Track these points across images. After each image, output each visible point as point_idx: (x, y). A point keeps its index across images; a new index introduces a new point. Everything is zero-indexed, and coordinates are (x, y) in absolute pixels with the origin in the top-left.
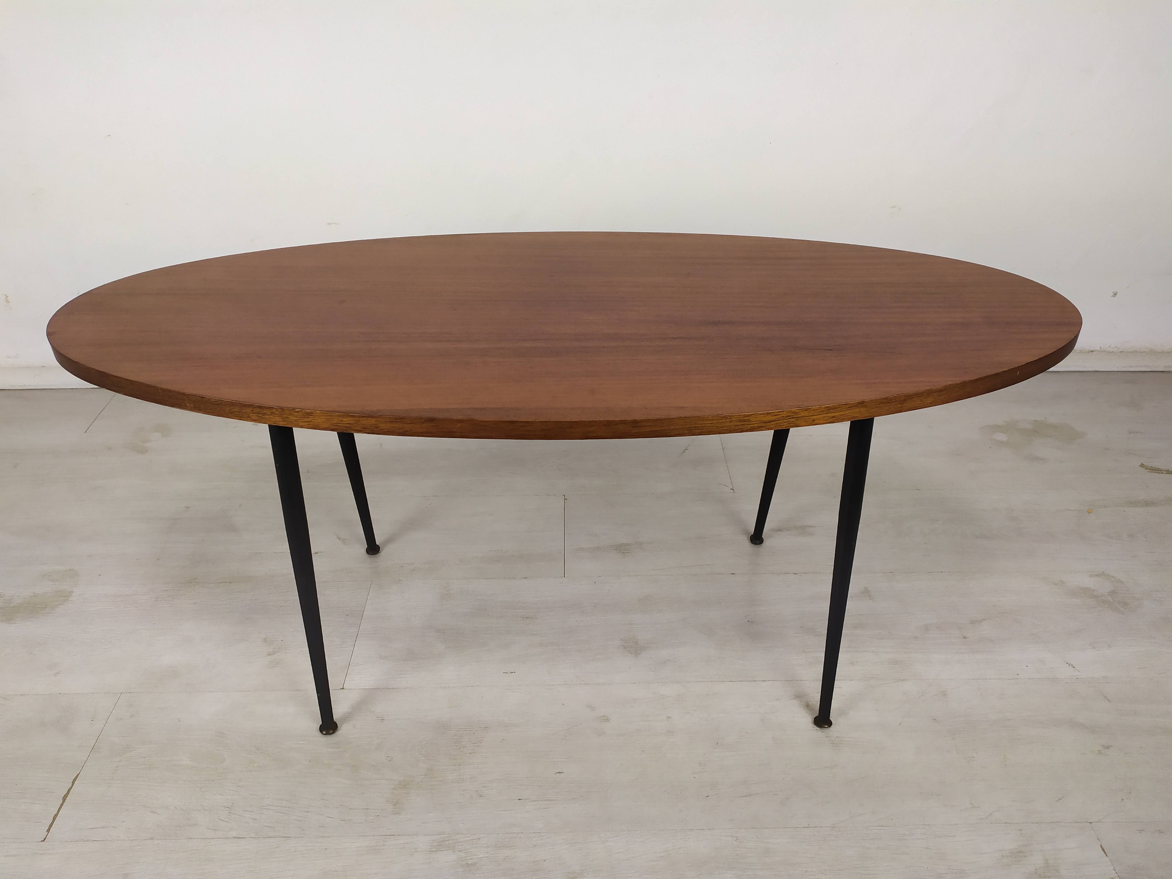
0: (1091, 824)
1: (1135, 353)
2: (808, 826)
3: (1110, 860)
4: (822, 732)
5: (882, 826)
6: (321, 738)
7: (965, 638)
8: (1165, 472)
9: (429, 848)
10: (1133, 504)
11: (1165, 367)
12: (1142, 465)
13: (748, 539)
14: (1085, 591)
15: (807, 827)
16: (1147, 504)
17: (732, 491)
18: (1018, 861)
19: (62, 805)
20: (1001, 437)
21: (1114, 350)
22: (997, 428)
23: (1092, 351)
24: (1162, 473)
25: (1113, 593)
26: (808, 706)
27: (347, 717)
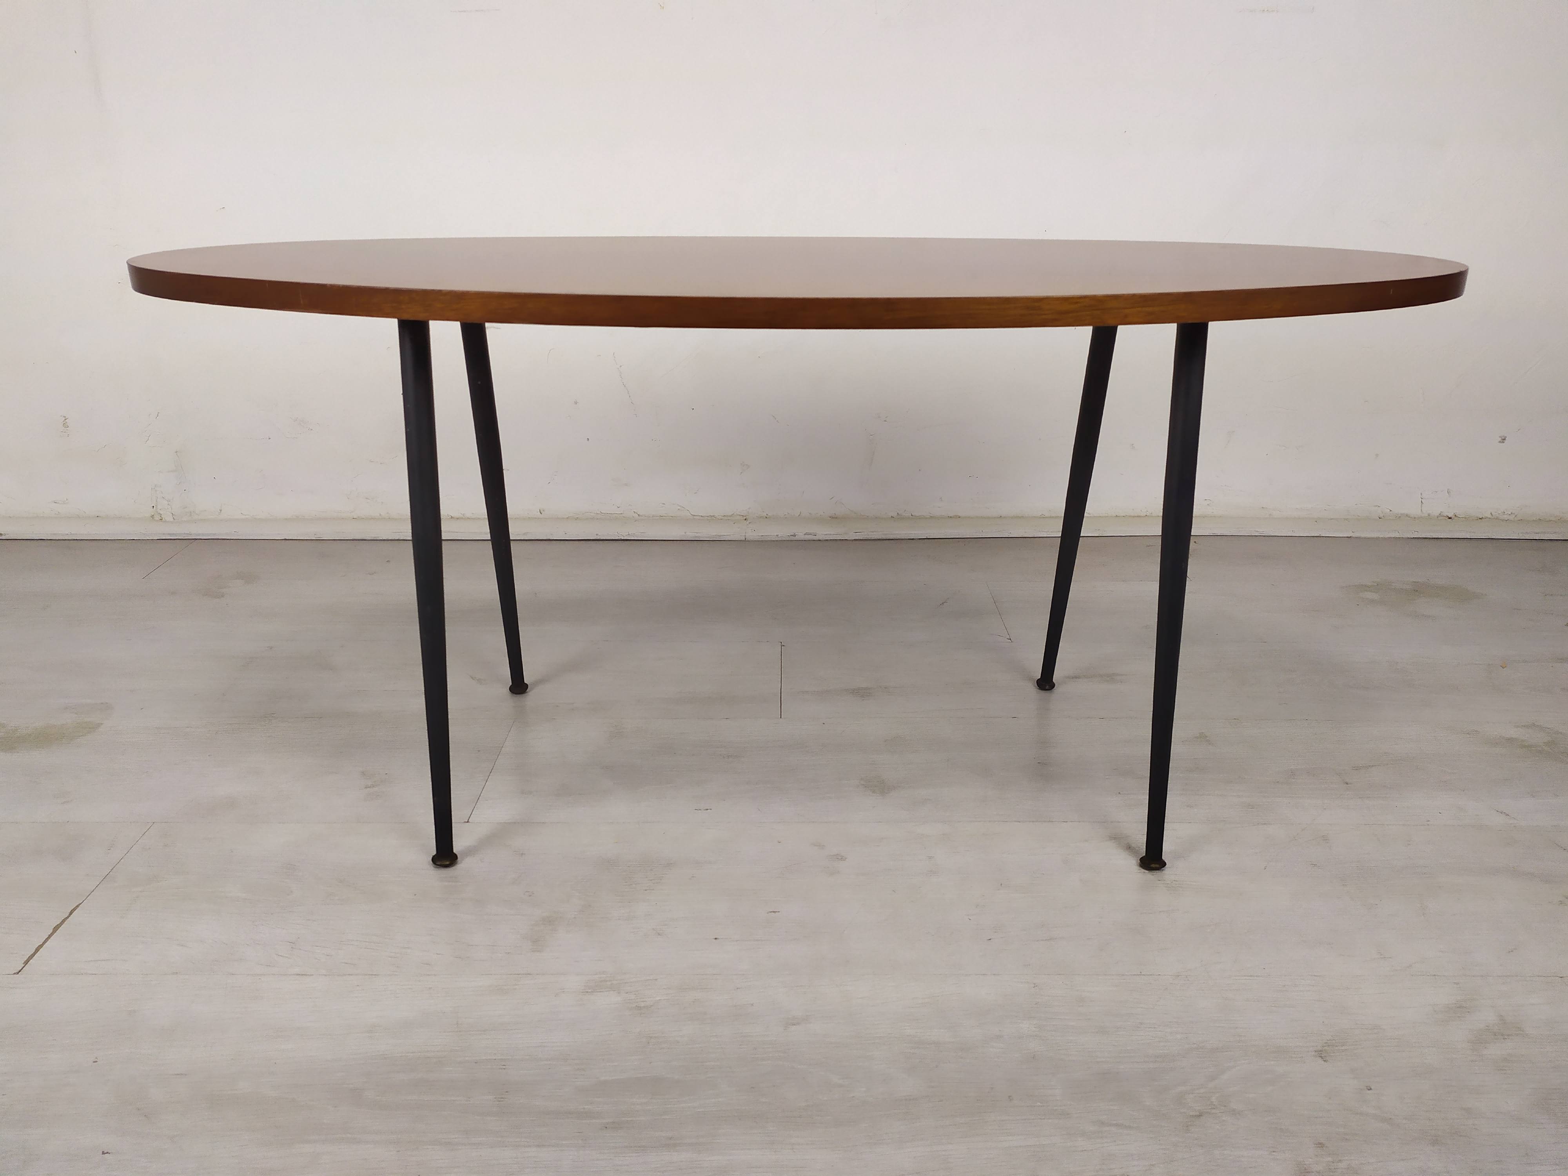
2: (1140, 974)
4: (1153, 875)
5: (1251, 976)
6: (433, 871)
9: (583, 988)
13: (1034, 686)
14: (1510, 741)
17: (1009, 640)
18: (1459, 1017)
19: (50, 936)
20: (1369, 595)
21: (1512, 518)
22: (1364, 588)
23: (1481, 518)
25: (1551, 744)
26: (1129, 848)
27: (471, 851)
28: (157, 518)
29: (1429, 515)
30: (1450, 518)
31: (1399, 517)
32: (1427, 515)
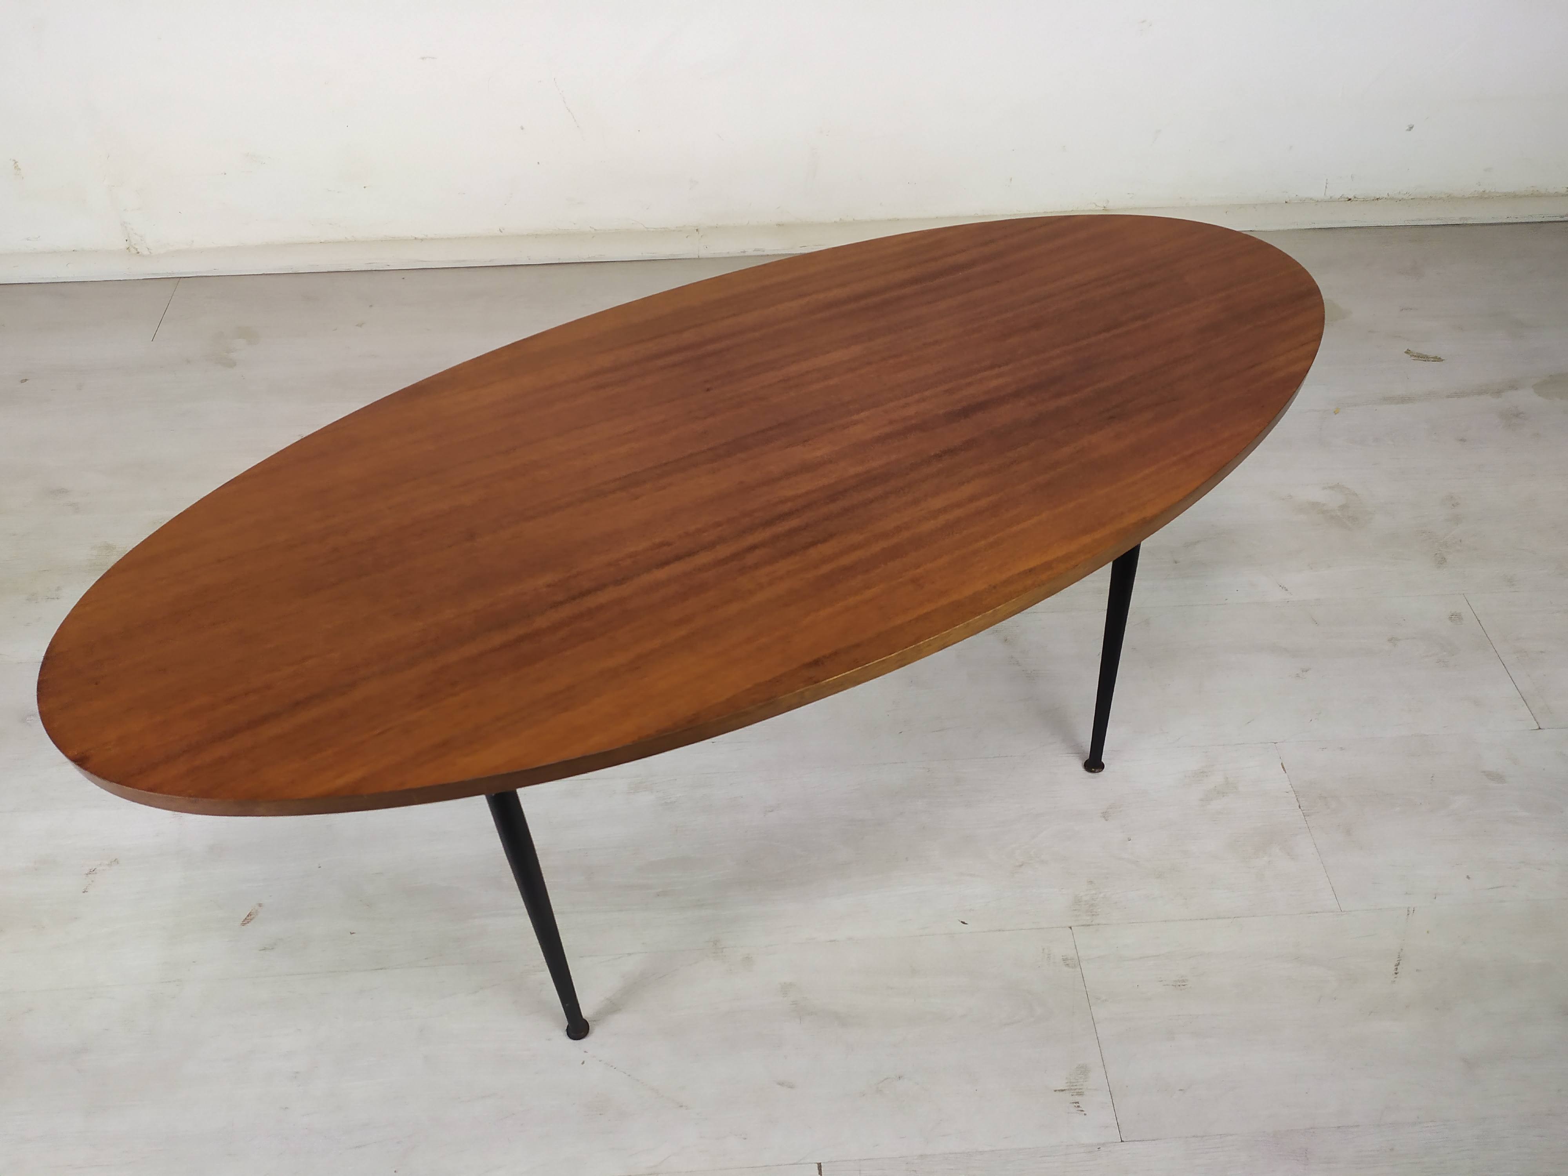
0: (1276, 744)
1: (1432, 199)
3: (1288, 776)
7: (1176, 562)
8: (1432, 359)
10: (1388, 400)
11: (1461, 219)
12: (1408, 352)
14: (1315, 506)
15: (998, 757)
16: (1404, 400)
18: (1199, 780)
21: (1405, 197)
23: (1377, 199)
24: (1428, 361)
25: (1343, 507)
28: (133, 251)
29: (1331, 198)
30: (1350, 200)
31: (1303, 202)
32: (1329, 198)
